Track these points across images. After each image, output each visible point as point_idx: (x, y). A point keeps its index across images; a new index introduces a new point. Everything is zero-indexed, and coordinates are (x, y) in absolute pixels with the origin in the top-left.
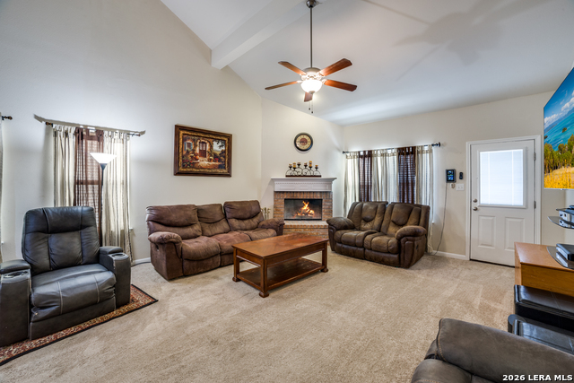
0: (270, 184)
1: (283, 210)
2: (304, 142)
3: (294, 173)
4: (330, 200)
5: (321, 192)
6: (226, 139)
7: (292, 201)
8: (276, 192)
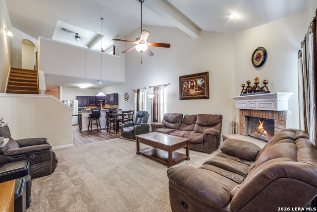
2: (259, 57)
4: (283, 121)
5: (272, 112)
6: (205, 76)
8: (241, 110)
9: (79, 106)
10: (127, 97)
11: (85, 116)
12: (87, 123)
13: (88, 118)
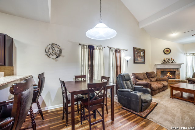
0: (154, 66)
1: (160, 75)
2: (167, 51)
3: (165, 62)
4: (179, 71)
5: (175, 69)
6: (144, 51)
7: (163, 72)
8: (157, 69)
10: (55, 52)
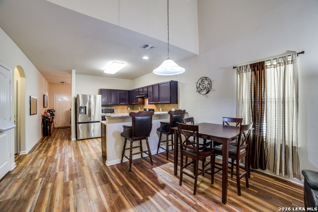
9: (103, 106)
10: (205, 86)
11: (115, 129)
12: (119, 147)
13: (122, 135)
